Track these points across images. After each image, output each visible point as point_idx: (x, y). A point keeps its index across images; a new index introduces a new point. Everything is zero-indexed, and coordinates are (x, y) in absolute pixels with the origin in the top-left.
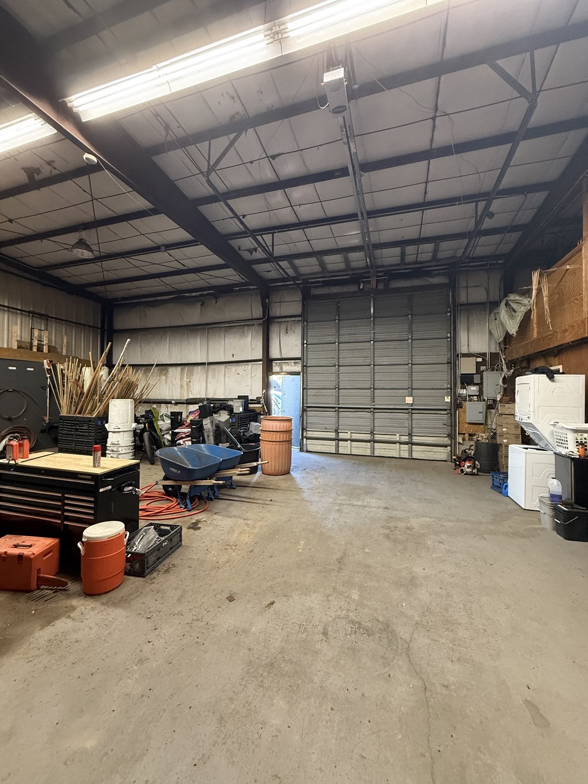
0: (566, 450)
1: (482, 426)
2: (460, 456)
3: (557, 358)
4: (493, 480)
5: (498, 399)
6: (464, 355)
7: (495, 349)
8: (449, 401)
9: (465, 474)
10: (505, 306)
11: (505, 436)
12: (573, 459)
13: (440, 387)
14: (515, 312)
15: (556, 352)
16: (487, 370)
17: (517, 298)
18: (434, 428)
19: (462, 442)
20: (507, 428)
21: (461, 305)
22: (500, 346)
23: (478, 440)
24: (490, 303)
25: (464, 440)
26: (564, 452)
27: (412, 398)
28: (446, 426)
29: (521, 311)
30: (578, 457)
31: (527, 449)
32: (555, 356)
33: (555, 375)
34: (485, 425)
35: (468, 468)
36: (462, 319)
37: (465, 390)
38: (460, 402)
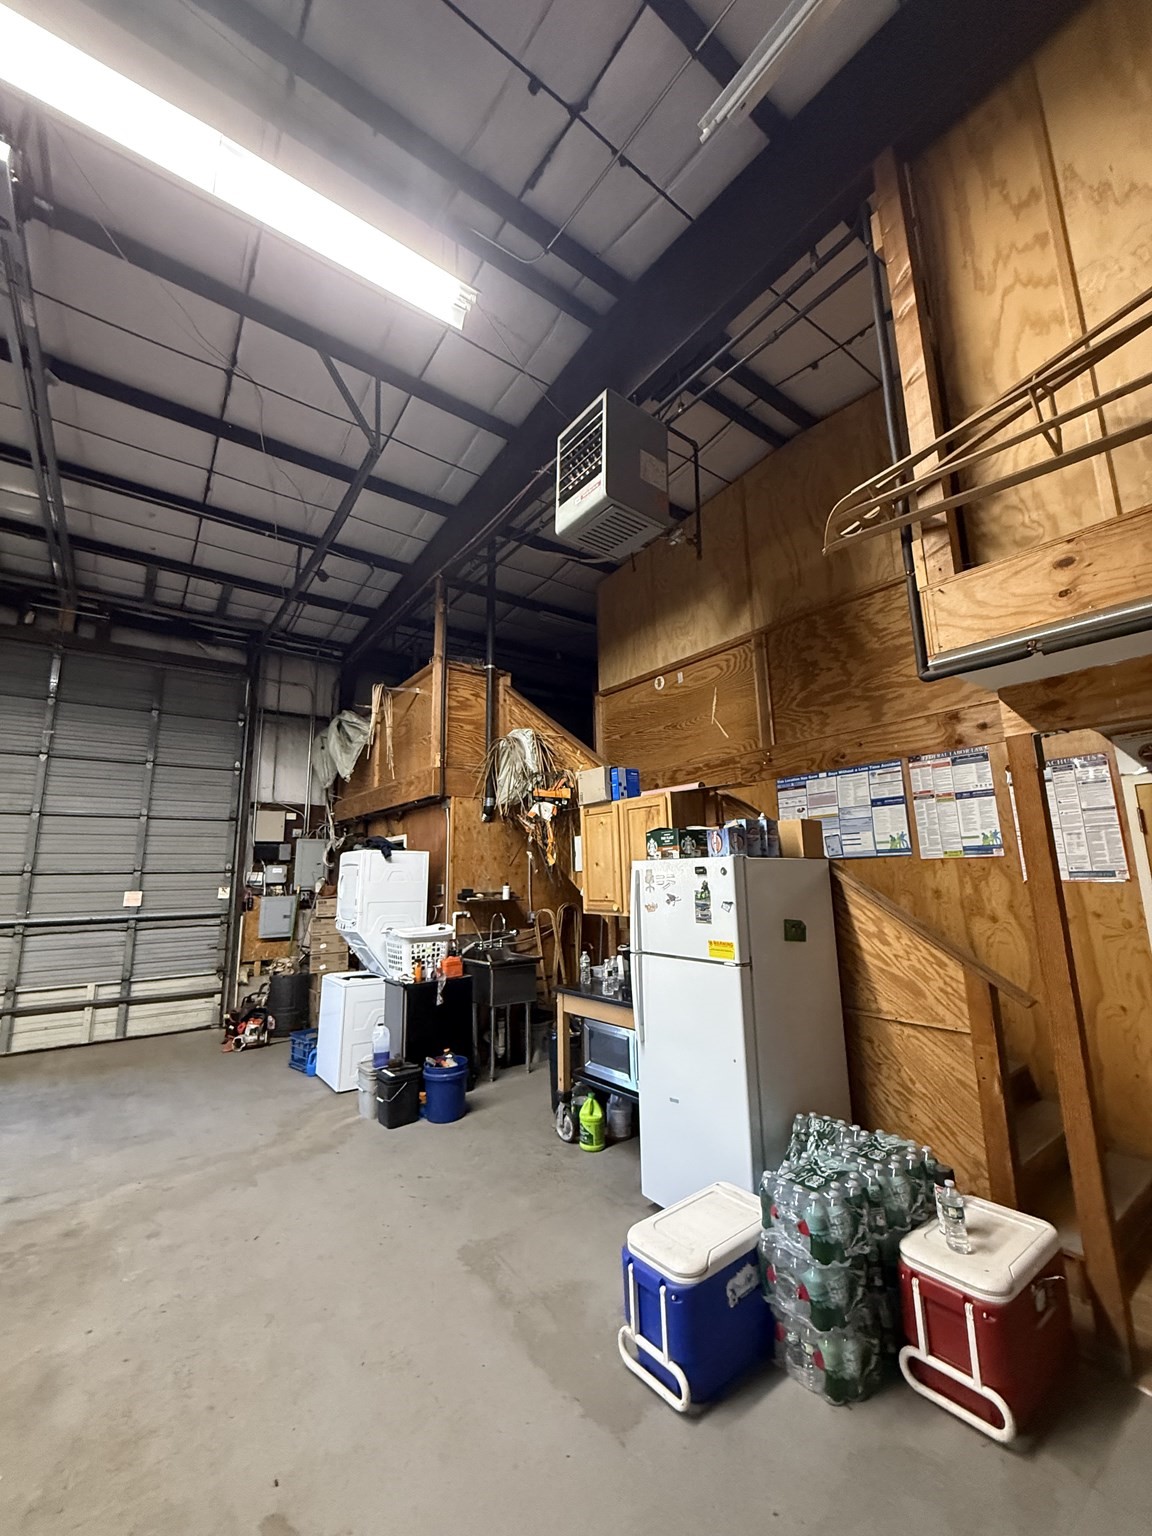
0: (401, 973)
1: (288, 943)
2: (238, 1011)
3: (401, 824)
4: (293, 1048)
5: (317, 891)
6: (265, 806)
7: (319, 800)
8: (227, 896)
9: (244, 1049)
10: (336, 729)
11: (323, 958)
12: (406, 987)
13: (209, 869)
14: (351, 741)
15: (400, 813)
16: (302, 836)
17: (355, 720)
18: (190, 958)
19: (245, 980)
20: (326, 943)
21: (267, 711)
22: (327, 795)
23: (275, 973)
24: (318, 718)
25: (250, 975)
26: (396, 976)
27: (141, 893)
28: (215, 951)
29: (359, 741)
30: (412, 982)
31: (348, 979)
32: (399, 821)
33: (392, 852)
34: (294, 940)
35: (251, 1034)
36: (266, 738)
37: (261, 874)
38: (249, 899)
